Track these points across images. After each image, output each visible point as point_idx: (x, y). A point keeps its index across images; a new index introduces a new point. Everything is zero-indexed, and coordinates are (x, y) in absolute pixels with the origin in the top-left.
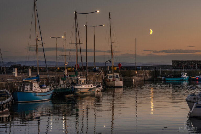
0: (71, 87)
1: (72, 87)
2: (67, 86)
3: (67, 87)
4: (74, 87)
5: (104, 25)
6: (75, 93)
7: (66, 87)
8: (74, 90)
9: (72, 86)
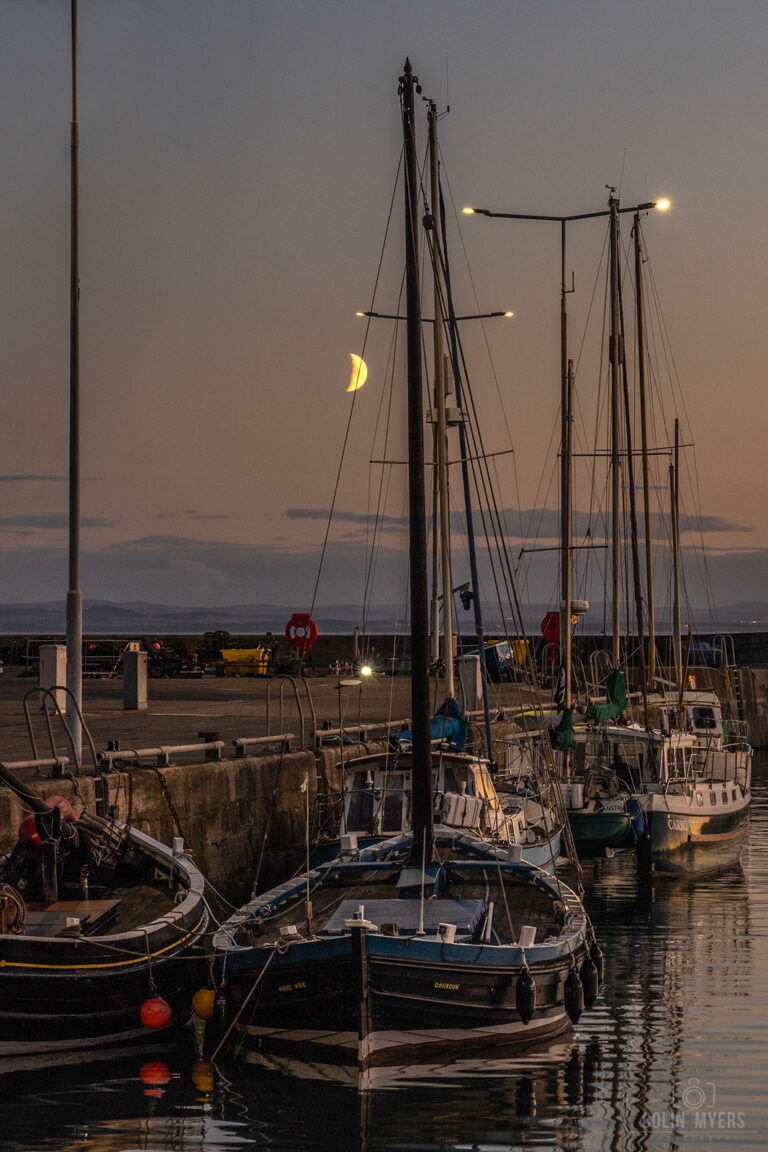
0: (621, 803)
1: (632, 805)
2: (585, 795)
3: (586, 805)
4: (641, 799)
5: (509, 314)
6: (658, 853)
7: (579, 801)
8: (648, 827)
9: (624, 795)
